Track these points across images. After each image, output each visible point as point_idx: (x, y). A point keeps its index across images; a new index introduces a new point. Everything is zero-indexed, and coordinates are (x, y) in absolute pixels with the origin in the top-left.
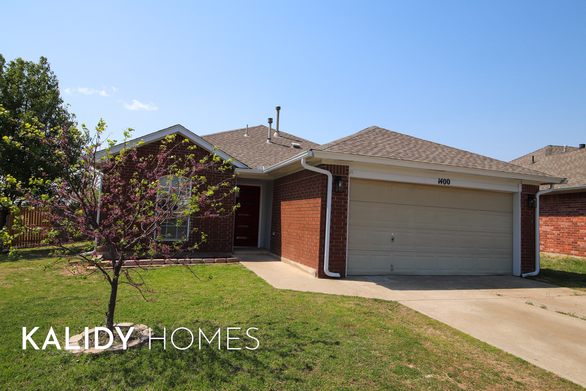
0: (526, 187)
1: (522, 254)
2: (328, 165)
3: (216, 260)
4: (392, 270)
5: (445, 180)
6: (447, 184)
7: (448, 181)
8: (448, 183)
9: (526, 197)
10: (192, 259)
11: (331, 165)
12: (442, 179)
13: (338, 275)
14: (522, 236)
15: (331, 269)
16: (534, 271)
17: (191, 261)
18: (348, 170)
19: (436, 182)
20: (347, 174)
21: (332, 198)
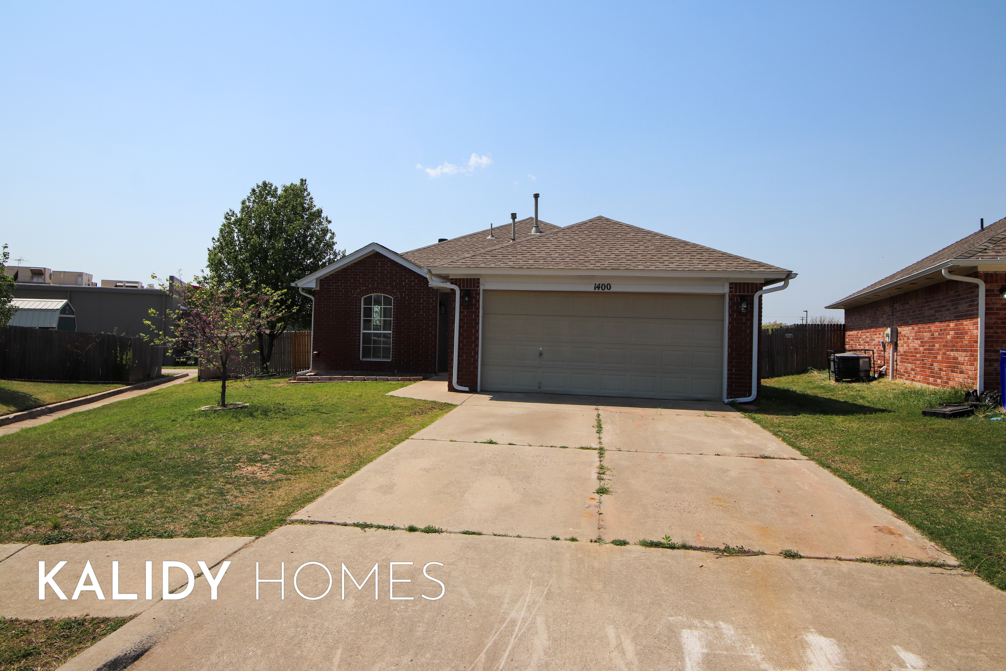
0: (734, 286)
1: (728, 373)
2: (456, 279)
3: (400, 378)
4: (539, 387)
5: (603, 285)
6: (606, 290)
7: (609, 286)
8: (609, 288)
9: (737, 299)
10: (377, 377)
11: (460, 279)
12: (600, 284)
13: (467, 389)
14: (728, 351)
15: (459, 383)
16: (750, 395)
17: (377, 378)
18: (479, 283)
19: (591, 289)
20: (478, 287)
21: (460, 312)
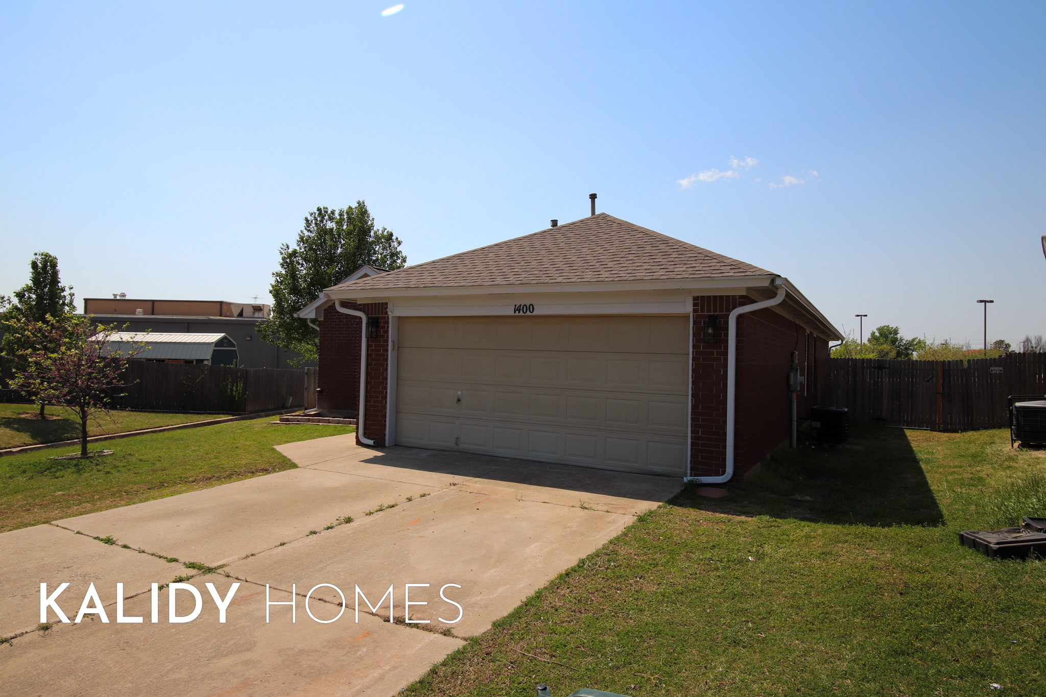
0: (700, 302)
2: (363, 305)
4: (458, 444)
5: (525, 307)
6: (528, 313)
7: (531, 308)
8: (531, 311)
12: (520, 305)
13: (372, 442)
16: (723, 473)
18: (387, 308)
19: (510, 312)
20: (387, 313)
